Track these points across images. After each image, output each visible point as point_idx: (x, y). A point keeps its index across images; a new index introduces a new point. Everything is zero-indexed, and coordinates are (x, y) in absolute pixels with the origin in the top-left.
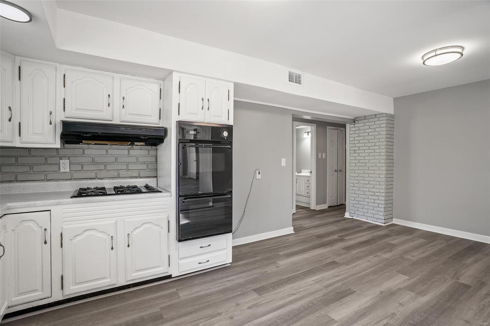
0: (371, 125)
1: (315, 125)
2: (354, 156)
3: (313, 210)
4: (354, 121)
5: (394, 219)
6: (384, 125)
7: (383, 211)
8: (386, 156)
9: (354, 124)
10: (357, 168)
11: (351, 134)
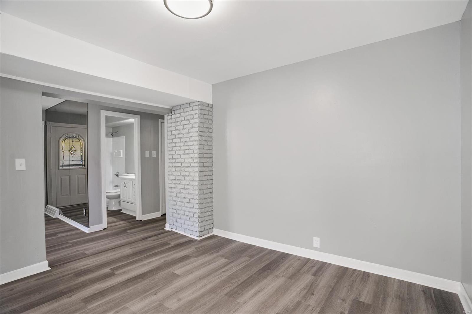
0: (186, 116)
1: (139, 116)
2: (172, 155)
3: (138, 221)
4: (171, 111)
5: (214, 229)
6: (197, 116)
7: (198, 221)
8: (199, 153)
9: (171, 115)
10: (174, 169)
11: (169, 127)
